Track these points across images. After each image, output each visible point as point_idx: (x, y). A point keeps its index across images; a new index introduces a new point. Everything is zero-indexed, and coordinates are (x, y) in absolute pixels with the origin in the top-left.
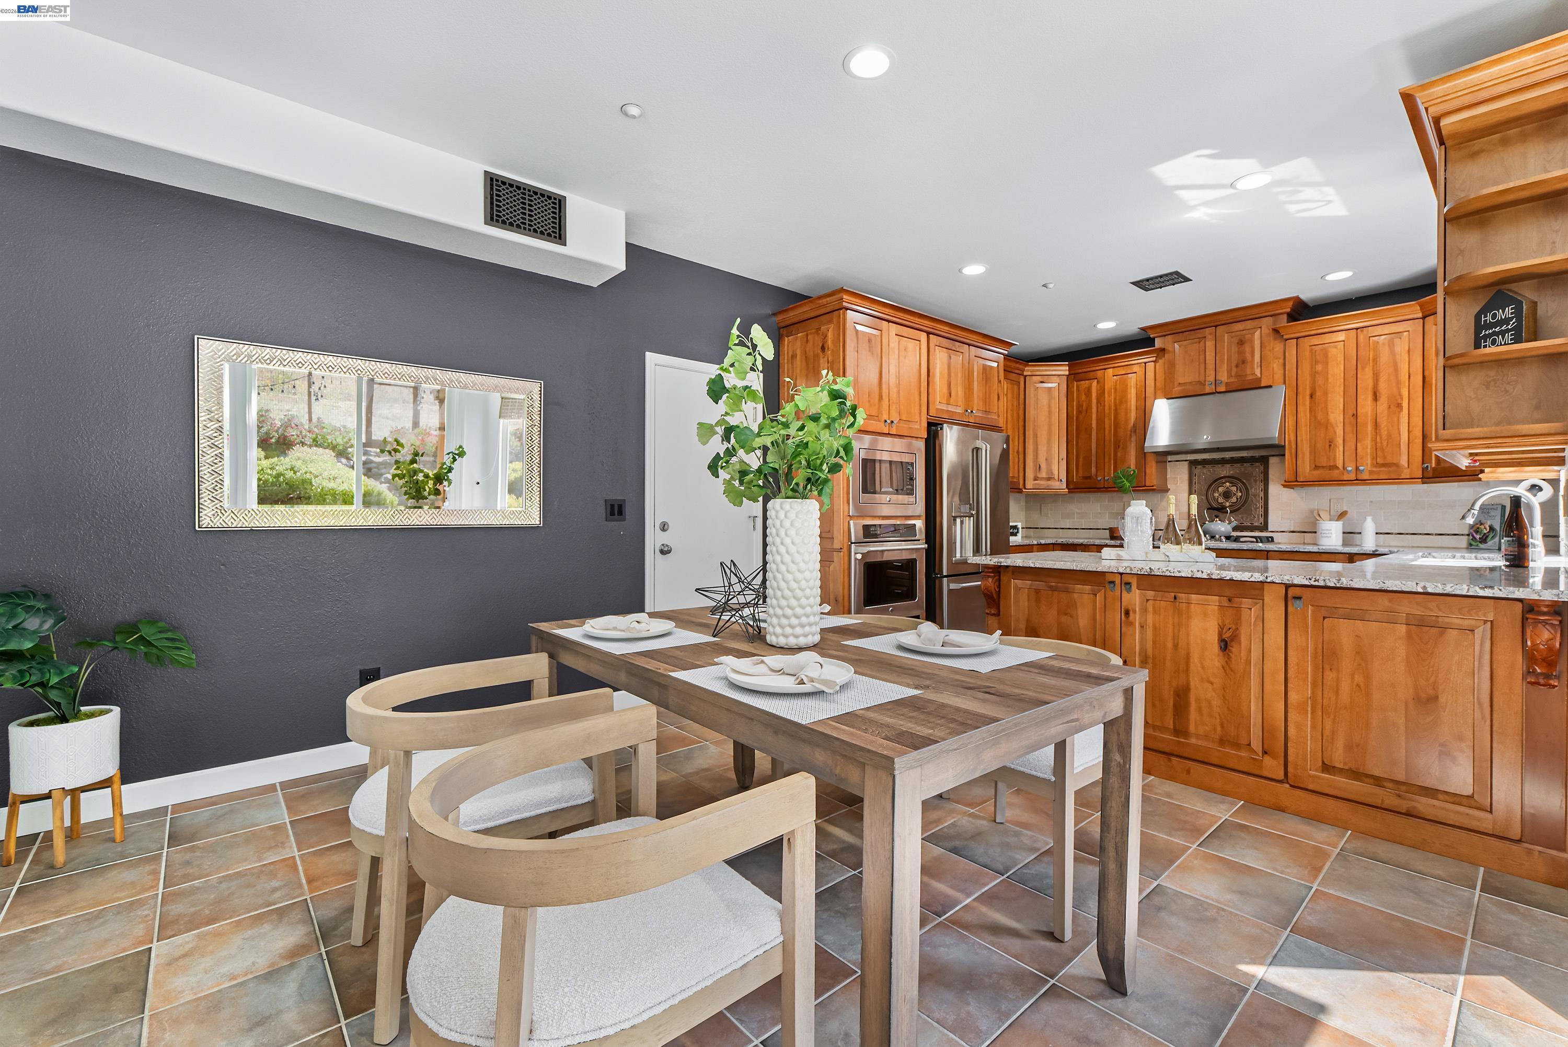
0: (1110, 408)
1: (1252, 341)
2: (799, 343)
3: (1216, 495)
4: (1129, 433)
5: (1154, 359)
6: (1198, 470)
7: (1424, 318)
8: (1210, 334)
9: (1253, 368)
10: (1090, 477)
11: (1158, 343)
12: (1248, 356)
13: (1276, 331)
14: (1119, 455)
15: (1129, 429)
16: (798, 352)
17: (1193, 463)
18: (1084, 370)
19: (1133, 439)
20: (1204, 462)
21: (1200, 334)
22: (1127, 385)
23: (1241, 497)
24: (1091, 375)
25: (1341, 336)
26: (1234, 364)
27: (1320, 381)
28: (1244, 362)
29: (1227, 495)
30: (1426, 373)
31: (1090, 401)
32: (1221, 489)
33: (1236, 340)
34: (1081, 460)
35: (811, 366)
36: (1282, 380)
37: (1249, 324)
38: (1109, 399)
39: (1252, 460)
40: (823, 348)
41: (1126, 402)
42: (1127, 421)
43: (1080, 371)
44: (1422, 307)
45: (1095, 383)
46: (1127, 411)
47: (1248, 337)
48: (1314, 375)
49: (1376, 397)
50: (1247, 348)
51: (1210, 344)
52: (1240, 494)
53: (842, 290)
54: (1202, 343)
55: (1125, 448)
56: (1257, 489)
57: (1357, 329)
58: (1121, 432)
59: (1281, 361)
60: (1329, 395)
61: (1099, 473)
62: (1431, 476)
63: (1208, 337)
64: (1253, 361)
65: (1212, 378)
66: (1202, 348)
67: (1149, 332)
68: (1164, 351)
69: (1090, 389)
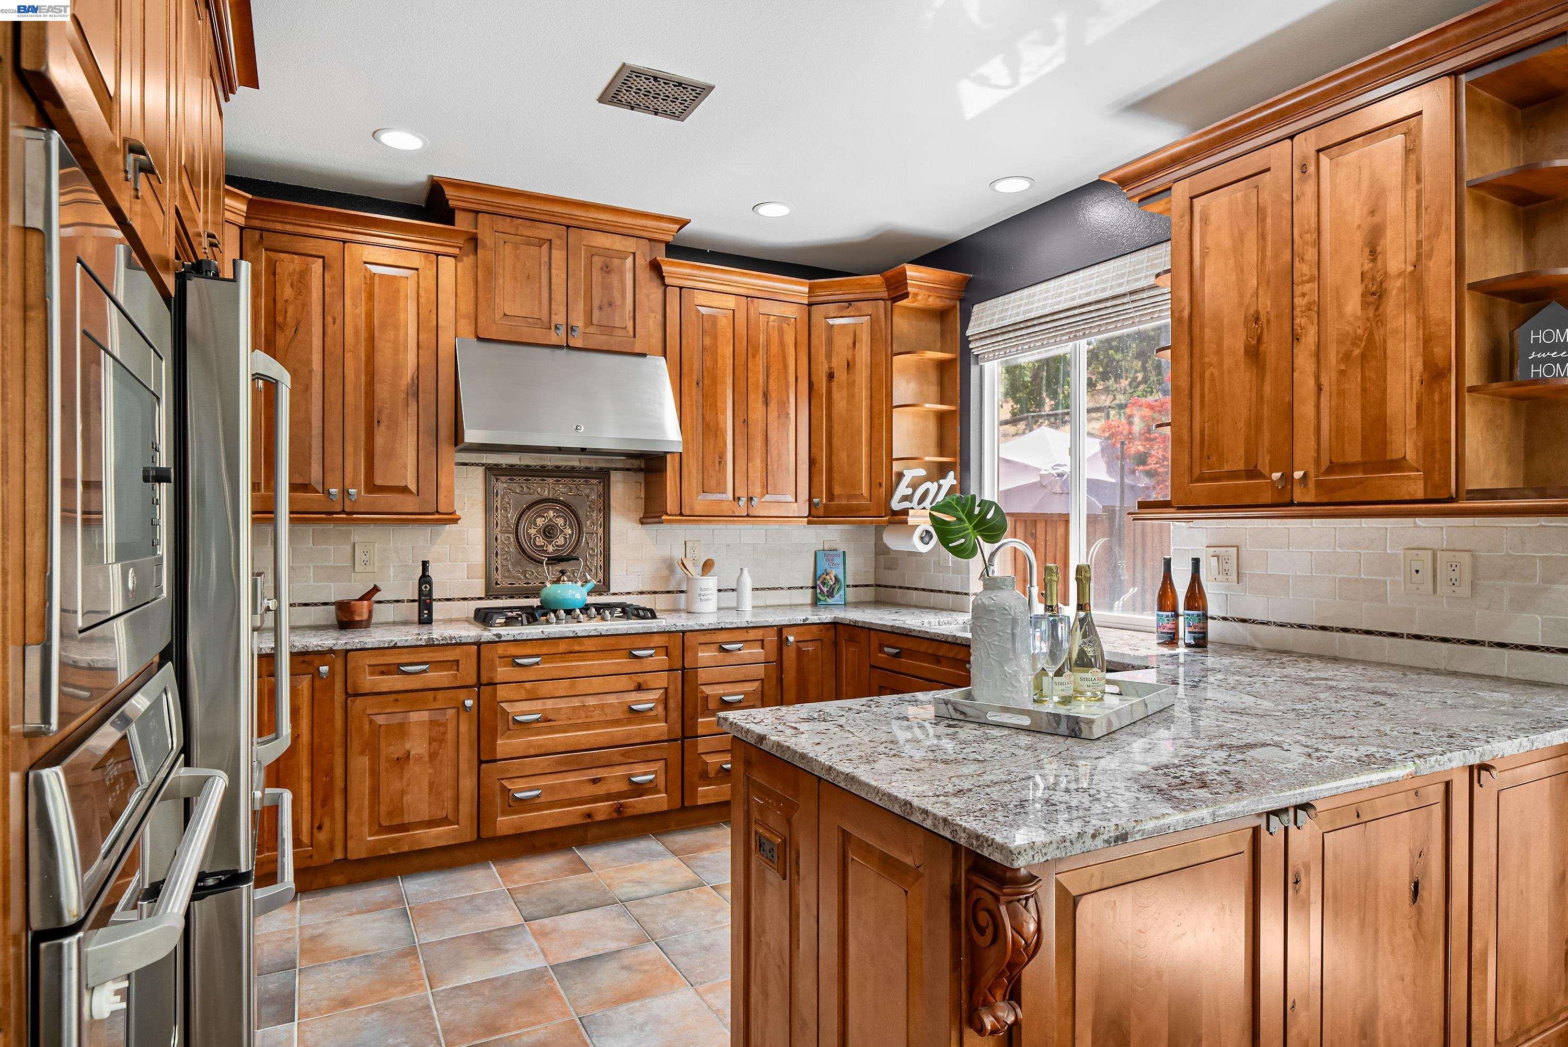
0: (357, 333)
1: (622, 273)
3: (533, 531)
4: (403, 395)
5: (456, 251)
6: (501, 486)
7: (810, 305)
8: (559, 237)
9: (621, 318)
11: (462, 222)
12: (617, 295)
13: (653, 267)
14: (379, 441)
15: (404, 388)
17: (492, 471)
18: (290, 228)
19: (413, 409)
20: (512, 471)
21: (543, 229)
22: (398, 291)
23: (571, 535)
24: (309, 246)
25: (730, 302)
26: (597, 303)
27: (707, 362)
28: (609, 303)
29: (549, 532)
30: (814, 378)
31: (305, 306)
32: (540, 521)
33: (598, 261)
36: (659, 347)
37: (617, 241)
38: (355, 311)
39: (587, 474)
41: (396, 328)
42: (397, 369)
43: (279, 227)
44: (812, 288)
45: (317, 265)
46: (398, 348)
47: (616, 262)
48: (700, 351)
49: (766, 403)
50: (615, 279)
51: (558, 255)
52: (570, 532)
54: (545, 247)
55: (394, 425)
56: (592, 524)
57: (747, 297)
58: (382, 392)
59: (659, 317)
60: (719, 386)
61: (329, 478)
62: (821, 514)
63: (556, 242)
64: (623, 305)
65: (559, 318)
66: (545, 259)
67: (449, 192)
68: (473, 241)
69: (303, 276)
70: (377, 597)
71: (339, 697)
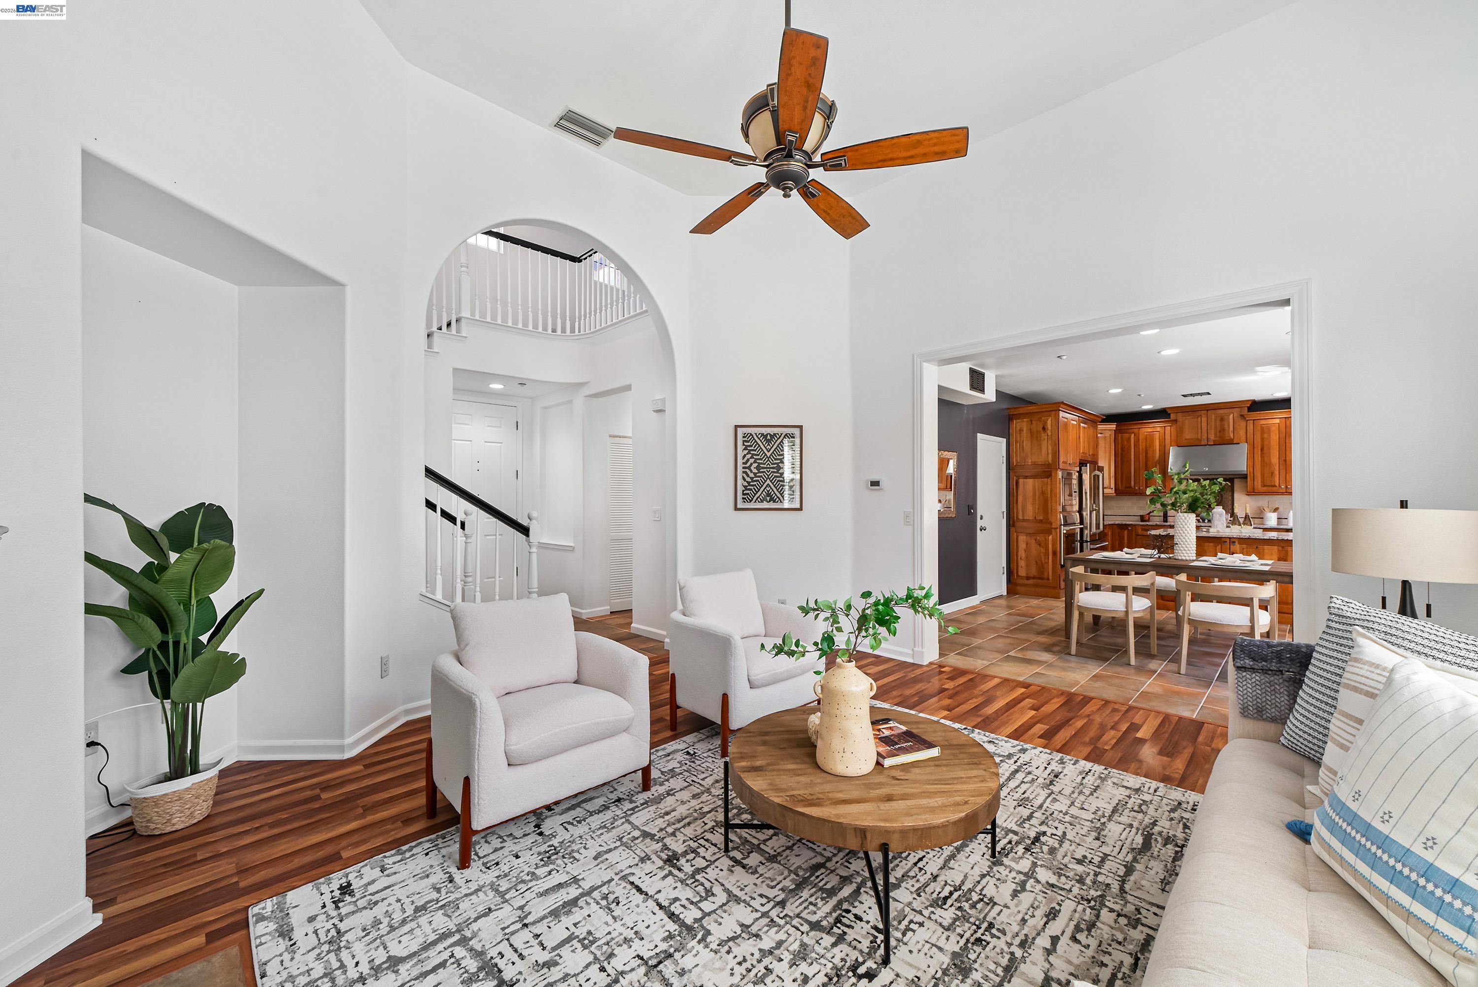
0: (1142, 449)
1: (1228, 419)
2: (1025, 424)
4: (1155, 464)
5: (1170, 424)
8: (1204, 414)
9: (1229, 433)
10: (1130, 487)
11: (1173, 416)
12: (1226, 427)
13: (1242, 416)
15: (1155, 462)
16: (1025, 429)
18: (1126, 427)
21: (1199, 413)
22: (1153, 438)
24: (1131, 431)
25: (1277, 421)
26: (1218, 431)
27: (1266, 443)
28: (1224, 430)
31: (1130, 445)
33: (1219, 419)
34: (1124, 476)
35: (1035, 436)
36: (1245, 440)
37: (1226, 411)
38: (1142, 445)
40: (1044, 428)
41: (1153, 447)
42: (1154, 457)
43: (1123, 427)
45: (1132, 436)
46: (1154, 452)
47: (1226, 417)
48: (1263, 439)
50: (1226, 423)
51: (1204, 419)
53: (1062, 403)
54: (1199, 418)
55: (1154, 471)
56: (1228, 495)
58: (1151, 461)
59: (1245, 431)
60: (1272, 450)
63: (1203, 416)
64: (1229, 429)
65: (1205, 437)
66: (1199, 421)
67: (1168, 410)
68: (1176, 421)
69: (1129, 438)
70: (1151, 514)
71: (1134, 535)
